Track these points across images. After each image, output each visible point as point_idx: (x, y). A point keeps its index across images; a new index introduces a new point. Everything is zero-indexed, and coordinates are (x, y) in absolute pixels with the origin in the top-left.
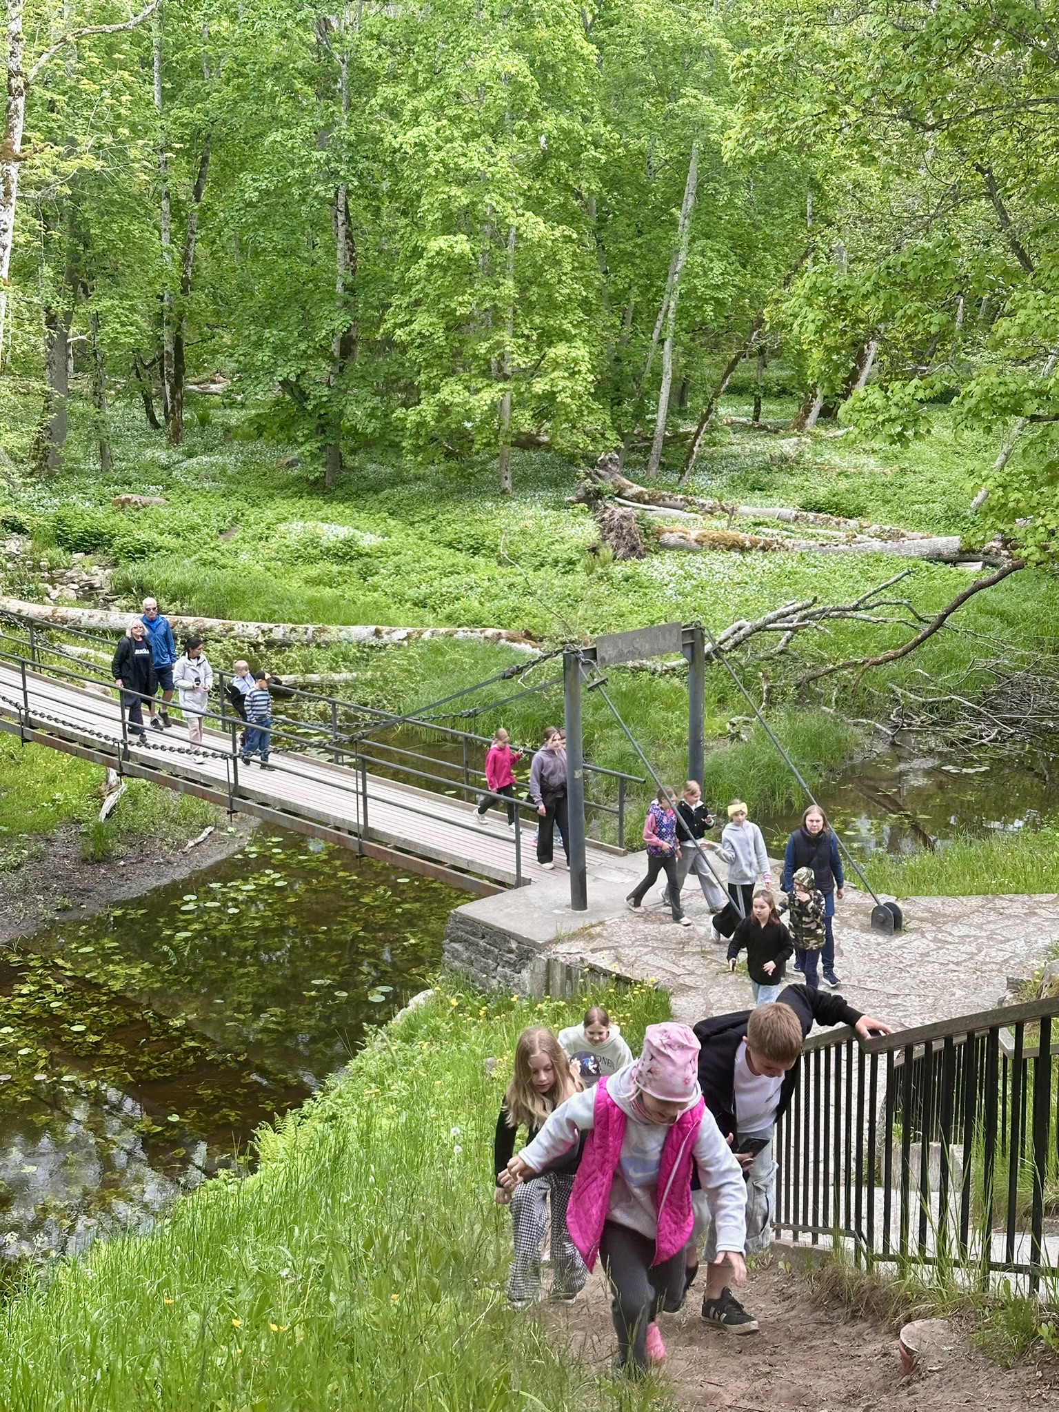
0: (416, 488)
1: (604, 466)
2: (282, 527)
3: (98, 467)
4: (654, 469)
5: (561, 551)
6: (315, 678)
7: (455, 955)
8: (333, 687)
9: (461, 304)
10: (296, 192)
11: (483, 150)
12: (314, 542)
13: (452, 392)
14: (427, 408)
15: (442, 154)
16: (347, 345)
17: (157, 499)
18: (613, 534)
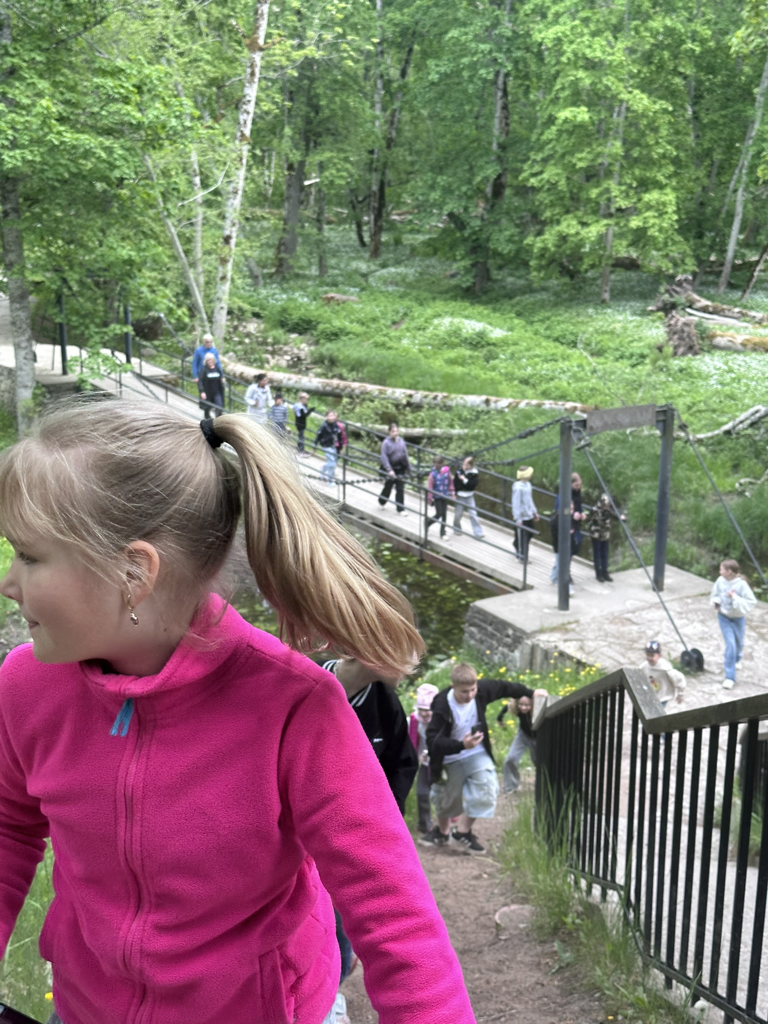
0: (539, 296)
1: (680, 284)
2: (436, 321)
3: (317, 273)
4: (722, 289)
5: (637, 348)
6: (438, 431)
7: (472, 636)
8: (450, 439)
9: (580, 160)
10: (466, 74)
11: (604, 43)
12: (456, 333)
13: (569, 226)
14: (549, 238)
15: (574, 46)
16: (498, 188)
17: (353, 298)
18: (676, 337)
